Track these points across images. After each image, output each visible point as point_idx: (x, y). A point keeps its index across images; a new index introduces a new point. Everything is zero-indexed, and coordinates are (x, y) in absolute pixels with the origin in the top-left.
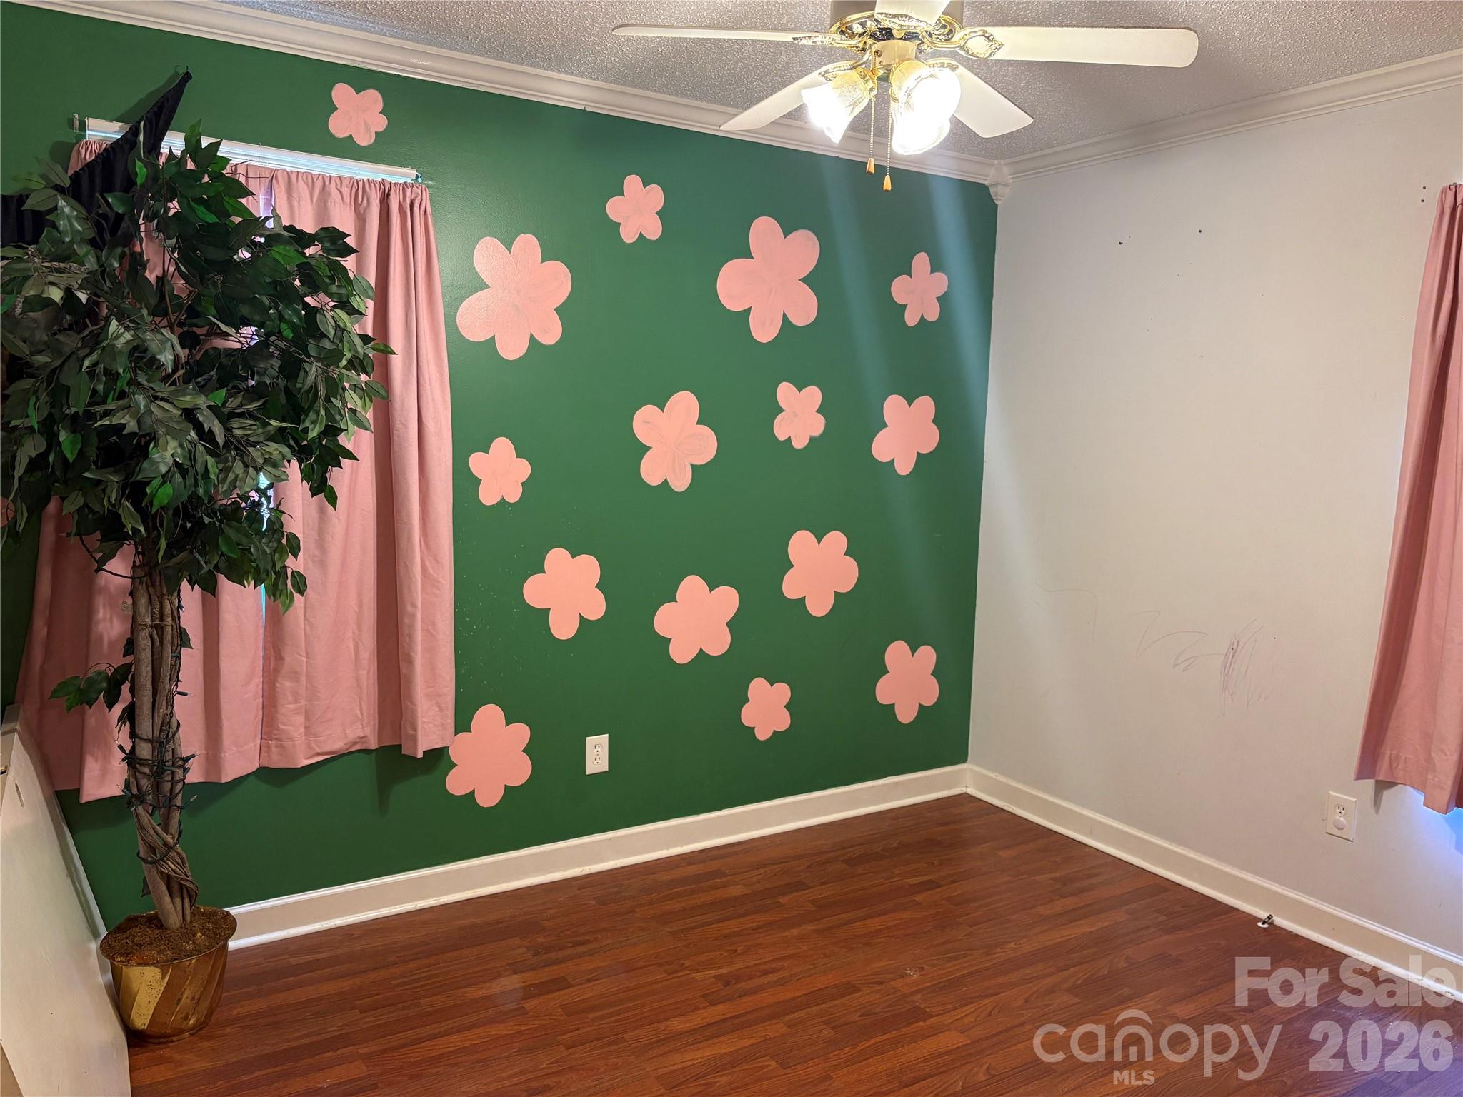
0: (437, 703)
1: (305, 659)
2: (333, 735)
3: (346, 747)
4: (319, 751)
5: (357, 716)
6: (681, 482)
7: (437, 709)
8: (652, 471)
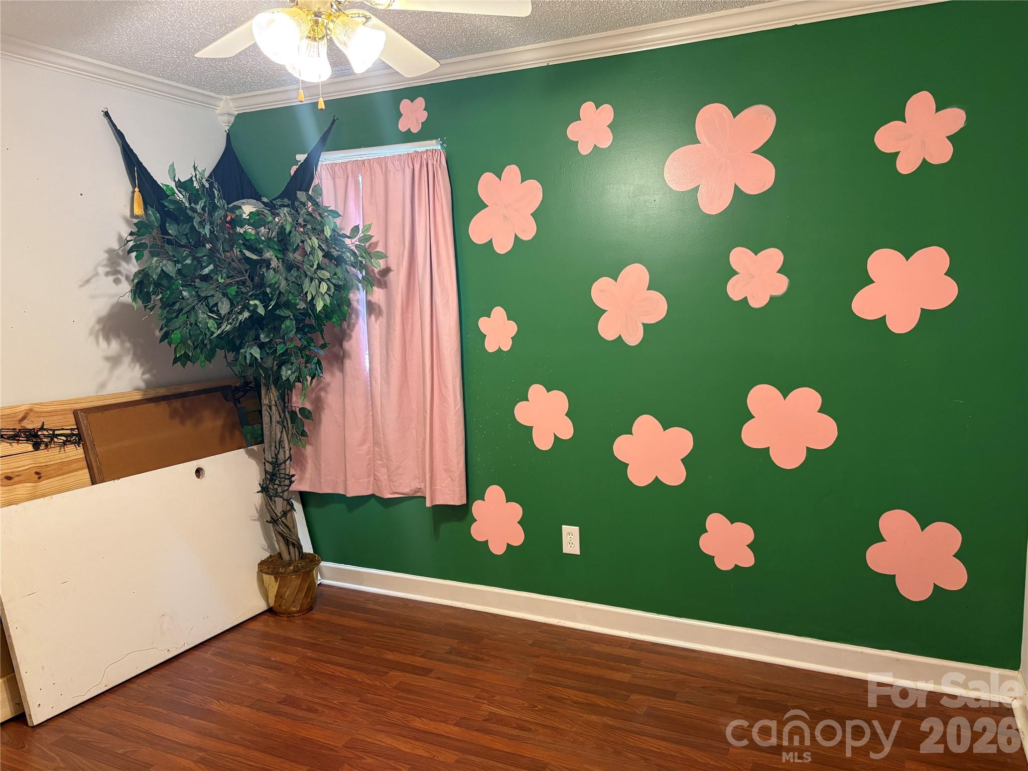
0: (450, 476)
1: (382, 436)
2: (404, 484)
3: (411, 492)
4: (395, 491)
5: (416, 475)
6: (633, 338)
7: (449, 479)
8: (607, 330)
